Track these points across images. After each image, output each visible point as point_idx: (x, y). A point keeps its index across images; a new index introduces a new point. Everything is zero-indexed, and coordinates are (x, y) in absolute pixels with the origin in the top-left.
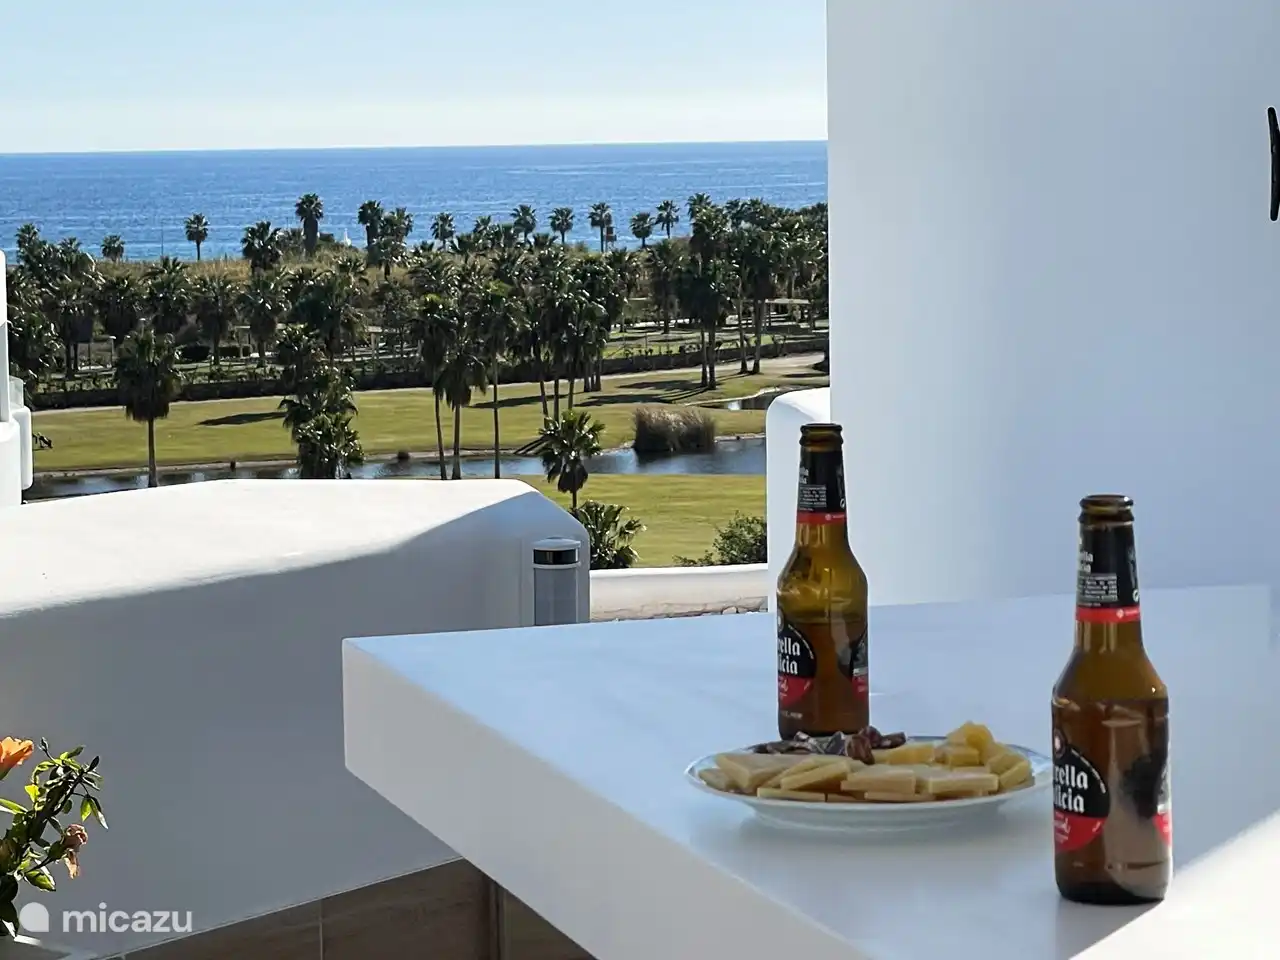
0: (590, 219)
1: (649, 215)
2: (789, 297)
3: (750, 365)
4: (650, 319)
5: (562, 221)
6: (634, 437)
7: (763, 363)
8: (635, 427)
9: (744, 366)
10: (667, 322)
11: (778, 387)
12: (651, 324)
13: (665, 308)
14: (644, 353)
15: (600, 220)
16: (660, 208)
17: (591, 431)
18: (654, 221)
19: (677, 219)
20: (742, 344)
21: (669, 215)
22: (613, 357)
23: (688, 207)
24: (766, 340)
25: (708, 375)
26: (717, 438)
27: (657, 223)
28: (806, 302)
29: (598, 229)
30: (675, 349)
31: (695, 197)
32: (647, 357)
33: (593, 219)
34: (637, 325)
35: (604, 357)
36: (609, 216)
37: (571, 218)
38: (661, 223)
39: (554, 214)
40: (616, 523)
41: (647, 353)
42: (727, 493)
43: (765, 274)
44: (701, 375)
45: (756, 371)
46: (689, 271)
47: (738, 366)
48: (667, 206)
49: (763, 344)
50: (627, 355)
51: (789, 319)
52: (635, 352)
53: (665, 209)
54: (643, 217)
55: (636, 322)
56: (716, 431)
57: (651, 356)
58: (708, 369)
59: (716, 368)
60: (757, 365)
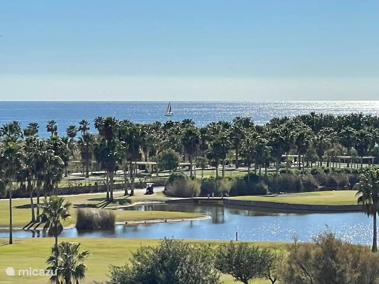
0: (47, 128)
1: (75, 127)
2: (146, 161)
3: (129, 192)
4: (79, 171)
5: (33, 129)
6: (76, 222)
7: (135, 191)
8: (77, 217)
9: (126, 192)
10: (87, 172)
11: (143, 201)
12: (80, 174)
13: (87, 165)
14: (78, 185)
15: (52, 129)
16: (80, 123)
17: (65, 206)
18: (78, 129)
19: (89, 129)
20: (125, 182)
21: (85, 127)
22: (63, 187)
23: (95, 123)
24: (137, 180)
25: (110, 196)
26: (116, 223)
27: (79, 130)
28: (155, 163)
29: (50, 133)
30: (93, 184)
31: (98, 118)
32: (79, 187)
33: (48, 128)
34: (73, 174)
35: (59, 187)
36: (56, 127)
37: (38, 127)
38: (81, 131)
39: (29, 126)
40: (77, 252)
41: (79, 185)
42: (124, 246)
43: (137, 148)
44: (106, 196)
45: (132, 194)
46: (101, 145)
47: (124, 192)
48: (83, 122)
49: (135, 182)
50: (70, 186)
51: (146, 172)
52: (74, 185)
53: (83, 124)
54: (72, 127)
55: (72, 173)
56: (116, 219)
57: (81, 187)
58: (110, 193)
59: (114, 193)
60: (132, 192)
